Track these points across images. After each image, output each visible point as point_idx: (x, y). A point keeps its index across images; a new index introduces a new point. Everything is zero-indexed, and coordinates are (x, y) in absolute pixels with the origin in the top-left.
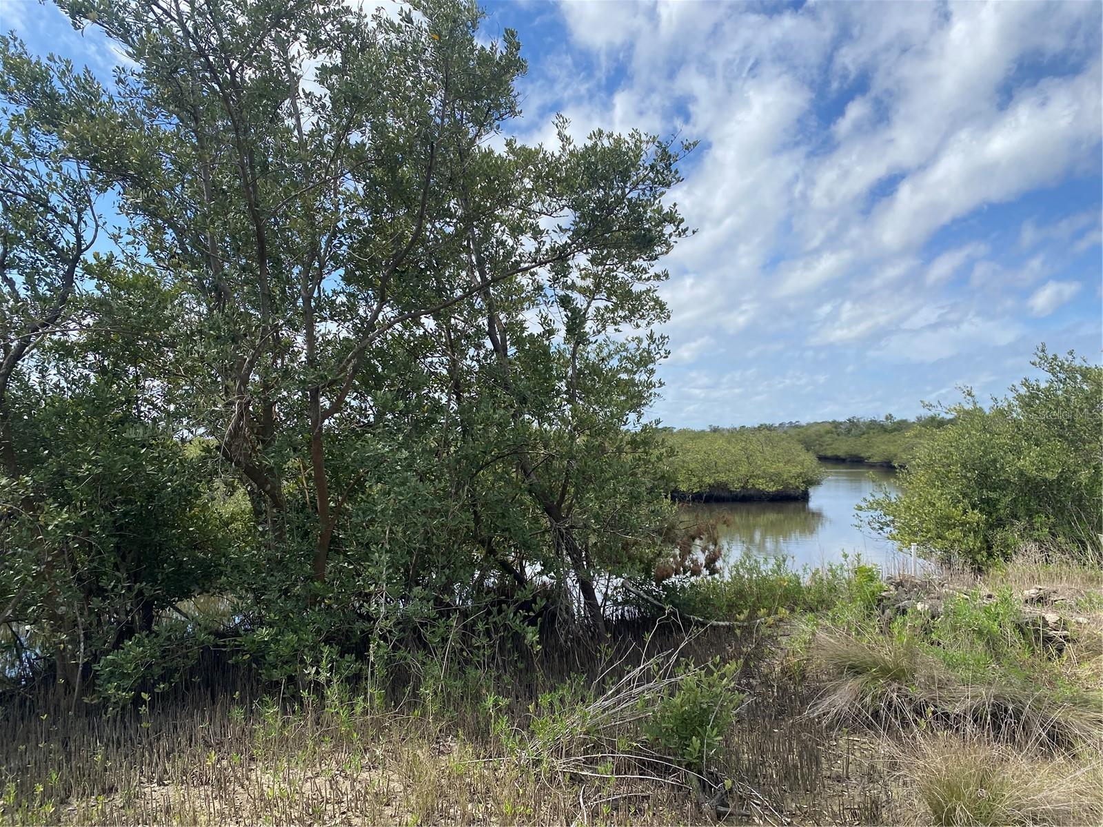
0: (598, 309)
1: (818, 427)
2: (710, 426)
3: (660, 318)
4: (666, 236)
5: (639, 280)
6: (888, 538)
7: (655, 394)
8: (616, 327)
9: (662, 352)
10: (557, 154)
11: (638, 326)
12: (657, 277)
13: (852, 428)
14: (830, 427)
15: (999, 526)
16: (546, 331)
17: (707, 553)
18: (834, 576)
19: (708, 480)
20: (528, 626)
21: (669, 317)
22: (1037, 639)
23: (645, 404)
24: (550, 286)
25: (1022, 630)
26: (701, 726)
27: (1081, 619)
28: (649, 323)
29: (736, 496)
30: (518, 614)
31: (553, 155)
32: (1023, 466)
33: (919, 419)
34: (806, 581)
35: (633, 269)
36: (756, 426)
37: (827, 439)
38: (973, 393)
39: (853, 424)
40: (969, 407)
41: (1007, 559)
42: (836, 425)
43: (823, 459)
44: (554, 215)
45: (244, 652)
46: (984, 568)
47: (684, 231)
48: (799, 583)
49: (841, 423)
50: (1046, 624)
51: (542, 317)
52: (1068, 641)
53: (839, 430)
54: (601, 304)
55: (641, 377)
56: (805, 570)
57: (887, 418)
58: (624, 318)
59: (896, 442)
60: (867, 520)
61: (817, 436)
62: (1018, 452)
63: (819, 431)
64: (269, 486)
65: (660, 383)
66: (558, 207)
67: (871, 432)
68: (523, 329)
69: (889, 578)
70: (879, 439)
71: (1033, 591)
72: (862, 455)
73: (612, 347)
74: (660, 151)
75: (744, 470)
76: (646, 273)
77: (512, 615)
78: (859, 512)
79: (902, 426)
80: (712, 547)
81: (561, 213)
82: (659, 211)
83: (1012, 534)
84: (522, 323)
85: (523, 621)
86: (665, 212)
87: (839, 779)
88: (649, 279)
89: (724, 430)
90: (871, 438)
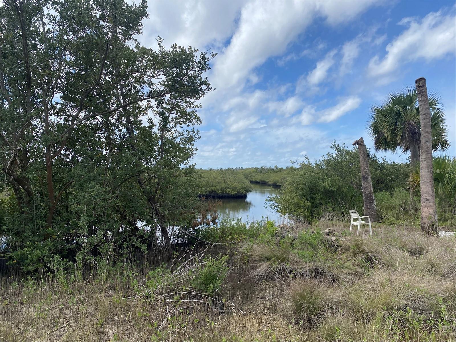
0: (173, 118)
1: (249, 170)
2: (209, 168)
3: (197, 122)
4: (203, 90)
5: (189, 107)
6: (277, 212)
7: (194, 153)
8: (181, 126)
9: (198, 137)
10: (157, 52)
11: (189, 126)
12: (197, 106)
13: (262, 170)
14: (254, 170)
15: (316, 207)
16: (151, 125)
17: (212, 217)
18: (258, 225)
19: (209, 189)
20: (142, 244)
21: (201, 122)
22: (329, 246)
23: (190, 157)
24: (156, 107)
25: (324, 243)
26: (214, 280)
27: (343, 239)
28: (193, 124)
29: (220, 196)
30: (138, 240)
31: (155, 52)
32: (325, 185)
33: (287, 168)
34: (248, 227)
35: (187, 102)
36: (227, 169)
37: (253, 174)
38: (309, 158)
39: (263, 169)
40: (307, 163)
41: (319, 219)
42: (256, 169)
43: (252, 182)
44: (156, 77)
45: (13, 260)
46: (310, 223)
47: (210, 89)
48: (246, 228)
49: (258, 168)
50: (332, 241)
51: (149, 119)
52: (339, 247)
53: (258, 171)
54: (174, 116)
55: (188, 146)
56: (248, 223)
57: (275, 167)
58: (183, 122)
59: (278, 176)
60: (269, 205)
61: (249, 173)
62: (324, 180)
63: (250, 171)
64: (26, 186)
65: (196, 149)
66: (157, 75)
67: (269, 172)
68: (141, 124)
69: (279, 226)
70: (272, 175)
71: (327, 230)
72: (266, 181)
73: (177, 133)
74: (202, 56)
75: (223, 186)
76: (193, 104)
77: (135, 240)
78: (267, 202)
79: (281, 170)
80: (214, 214)
81: (159, 77)
82: (201, 79)
83: (321, 210)
84: (140, 121)
85: (140, 242)
86: (203, 80)
87: (262, 298)
88: (193, 107)
89: (214, 170)
90: (269, 174)
